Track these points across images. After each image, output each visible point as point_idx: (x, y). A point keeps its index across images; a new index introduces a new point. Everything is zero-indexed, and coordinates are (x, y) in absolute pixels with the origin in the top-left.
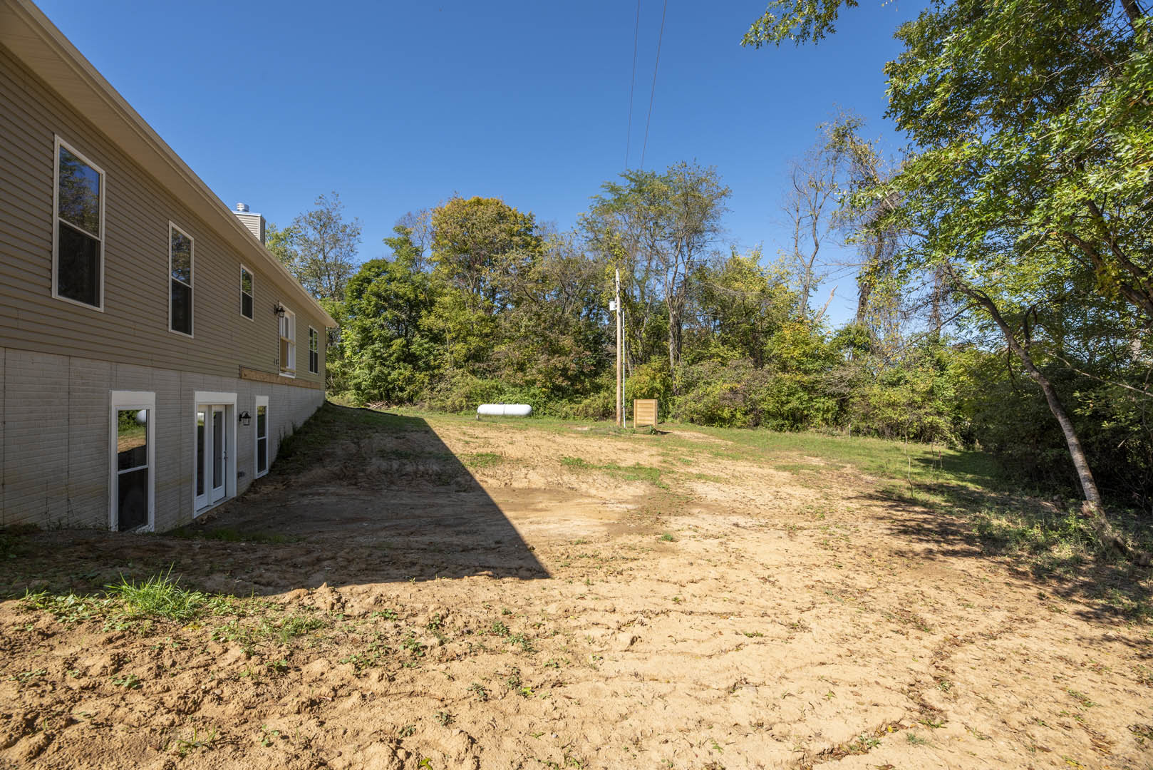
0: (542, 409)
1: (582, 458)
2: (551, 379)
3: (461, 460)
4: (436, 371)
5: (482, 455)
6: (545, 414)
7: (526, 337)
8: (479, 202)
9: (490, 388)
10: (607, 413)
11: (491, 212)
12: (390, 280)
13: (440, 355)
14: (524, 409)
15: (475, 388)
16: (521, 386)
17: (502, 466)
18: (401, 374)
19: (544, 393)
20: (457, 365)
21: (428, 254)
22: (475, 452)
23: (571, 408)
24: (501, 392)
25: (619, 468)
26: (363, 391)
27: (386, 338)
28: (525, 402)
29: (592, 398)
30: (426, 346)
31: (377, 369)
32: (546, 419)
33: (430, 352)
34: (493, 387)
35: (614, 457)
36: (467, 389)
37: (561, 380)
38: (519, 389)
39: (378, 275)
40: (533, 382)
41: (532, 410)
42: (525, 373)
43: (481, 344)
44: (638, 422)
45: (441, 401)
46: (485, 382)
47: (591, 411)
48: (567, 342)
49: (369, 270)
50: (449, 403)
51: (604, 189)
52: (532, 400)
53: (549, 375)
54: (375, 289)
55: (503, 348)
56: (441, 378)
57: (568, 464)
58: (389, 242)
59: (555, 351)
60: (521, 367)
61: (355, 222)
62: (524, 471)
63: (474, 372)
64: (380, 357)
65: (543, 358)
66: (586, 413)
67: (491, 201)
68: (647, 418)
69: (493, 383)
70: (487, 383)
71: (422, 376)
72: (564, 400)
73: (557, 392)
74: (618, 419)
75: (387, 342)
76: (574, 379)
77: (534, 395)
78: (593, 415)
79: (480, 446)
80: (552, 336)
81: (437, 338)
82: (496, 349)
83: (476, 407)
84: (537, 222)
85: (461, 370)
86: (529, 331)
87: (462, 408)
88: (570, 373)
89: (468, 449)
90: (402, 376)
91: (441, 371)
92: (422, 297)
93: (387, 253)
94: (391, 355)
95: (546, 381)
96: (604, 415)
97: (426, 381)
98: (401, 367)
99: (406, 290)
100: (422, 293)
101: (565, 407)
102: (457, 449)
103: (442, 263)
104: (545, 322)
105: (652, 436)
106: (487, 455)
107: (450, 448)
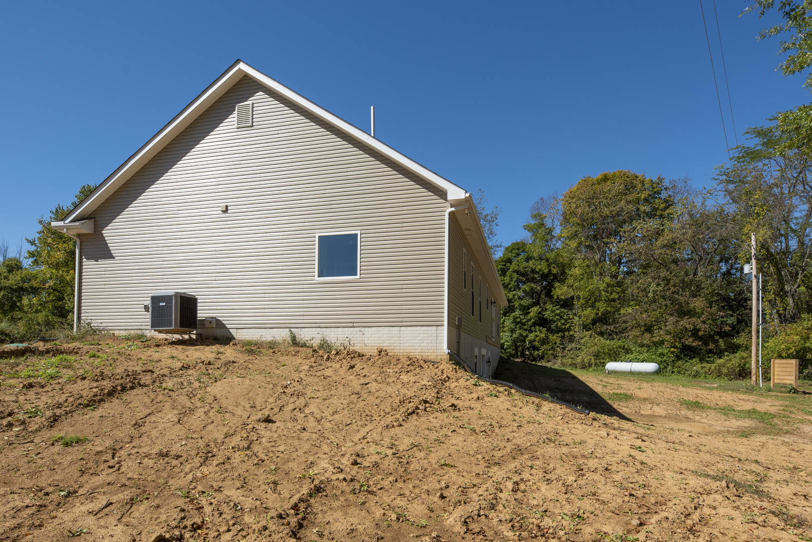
0: (670, 367)
1: (701, 401)
2: (680, 339)
3: (602, 396)
4: (566, 333)
5: (617, 394)
6: (673, 372)
7: (655, 301)
8: (605, 179)
9: (617, 348)
10: (743, 373)
11: (618, 187)
12: (528, 259)
13: (570, 319)
14: (651, 367)
15: (603, 348)
16: (648, 346)
17: (632, 402)
18: (537, 336)
19: (673, 353)
20: (585, 327)
21: (557, 231)
22: (611, 392)
23: (702, 368)
24: (628, 351)
25: (734, 410)
26: (505, 350)
27: (525, 307)
28: (652, 361)
29: (726, 358)
30: (558, 312)
31: (518, 332)
32: (674, 376)
33: (561, 317)
34: (620, 347)
35: (731, 403)
36: (596, 348)
37: (691, 340)
38: (646, 349)
39: (518, 255)
40: (662, 343)
41: (660, 368)
42: (652, 334)
43: (609, 309)
44: (776, 381)
45: (571, 358)
46: (612, 342)
47: (725, 370)
48: (698, 304)
49: (511, 252)
50: (579, 360)
51: (748, 136)
52: (660, 359)
53: (679, 335)
54: (516, 268)
55: (630, 310)
56: (572, 339)
57: (687, 404)
58: (527, 227)
59: (684, 312)
60: (649, 329)
61: (494, 210)
62: (650, 406)
63: (601, 334)
64: (520, 322)
65: (671, 319)
66: (719, 372)
67: (618, 174)
68: (786, 377)
69: (620, 343)
70: (614, 343)
71: (555, 337)
72: (694, 360)
73: (687, 352)
74: (754, 378)
75: (525, 310)
76: (706, 339)
77: (662, 355)
78: (726, 375)
79: (614, 389)
80: (682, 299)
81: (567, 304)
82: (622, 311)
83: (604, 364)
84: (666, 183)
85: (590, 332)
86: (657, 295)
87: (590, 365)
88: (700, 333)
89: (605, 390)
90: (538, 338)
91: (571, 333)
92: (554, 271)
93: (525, 236)
94: (529, 320)
95: (675, 341)
96: (740, 375)
97: (558, 342)
98: (537, 330)
99: (542, 267)
100: (554, 267)
101: (696, 365)
102: (599, 389)
103: (570, 238)
104: (674, 286)
105: (791, 395)
106: (621, 394)
107: (593, 389)
